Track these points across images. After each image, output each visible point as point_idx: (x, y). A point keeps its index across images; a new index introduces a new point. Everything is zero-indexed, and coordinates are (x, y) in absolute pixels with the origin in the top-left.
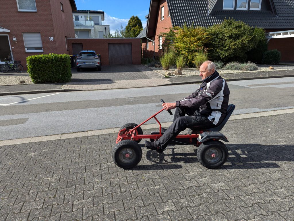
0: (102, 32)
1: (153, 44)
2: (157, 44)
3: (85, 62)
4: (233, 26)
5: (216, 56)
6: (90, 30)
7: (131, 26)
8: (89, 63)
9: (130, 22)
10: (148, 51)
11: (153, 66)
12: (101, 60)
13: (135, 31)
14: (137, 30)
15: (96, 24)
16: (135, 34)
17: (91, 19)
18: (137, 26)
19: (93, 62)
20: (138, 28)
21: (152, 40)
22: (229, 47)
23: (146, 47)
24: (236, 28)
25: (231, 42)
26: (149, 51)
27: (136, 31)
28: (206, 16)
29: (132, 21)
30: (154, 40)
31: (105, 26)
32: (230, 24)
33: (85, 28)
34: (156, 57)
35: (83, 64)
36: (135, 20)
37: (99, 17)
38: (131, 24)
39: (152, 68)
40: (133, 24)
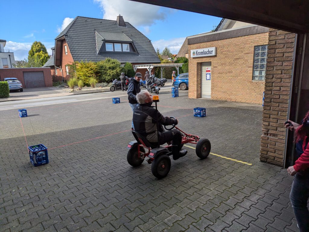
0: (6, 59)
1: (61, 71)
2: (64, 71)
3: (10, 86)
4: (111, 62)
5: (103, 79)
7: (35, 51)
9: (33, 47)
11: (63, 87)
12: (23, 84)
14: (42, 55)
20: (43, 53)
21: (60, 68)
22: (110, 74)
23: (55, 73)
24: (112, 63)
25: (110, 71)
26: (58, 76)
27: (40, 56)
28: (96, 55)
30: (61, 68)
31: (9, 54)
32: (109, 61)
34: (64, 81)
37: (1, 45)
39: (62, 88)
40: (36, 49)
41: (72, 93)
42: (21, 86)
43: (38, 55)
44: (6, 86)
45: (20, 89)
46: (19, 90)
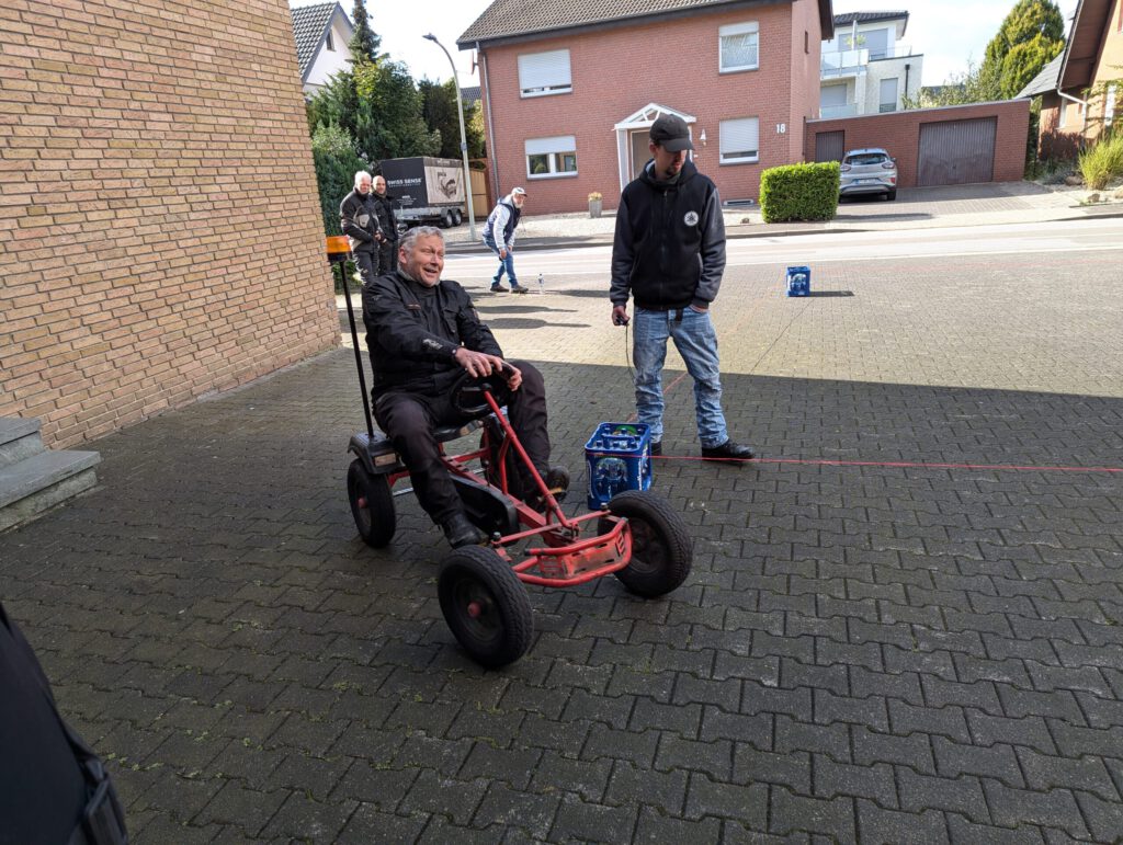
0: (894, 81)
3: (857, 180)
6: (853, 80)
7: (1011, 37)
8: (868, 182)
9: (1010, 23)
10: (1060, 136)
12: (899, 173)
13: (1025, 55)
14: (1036, 52)
15: (873, 59)
16: (1022, 69)
17: (859, 45)
18: (1039, 36)
19: (877, 178)
20: (1041, 43)
21: (1080, 97)
23: (1055, 121)
26: (1064, 136)
27: (1027, 59)
29: (1021, 16)
30: (1087, 98)
31: (907, 61)
33: (837, 76)
35: (854, 184)
36: (1034, 13)
37: (889, 31)
38: (1011, 29)
39: (1052, 188)
40: (1021, 30)
41: (1081, 212)
42: (893, 180)
43: (1019, 53)
44: (829, 177)
45: (887, 189)
46: (883, 193)
